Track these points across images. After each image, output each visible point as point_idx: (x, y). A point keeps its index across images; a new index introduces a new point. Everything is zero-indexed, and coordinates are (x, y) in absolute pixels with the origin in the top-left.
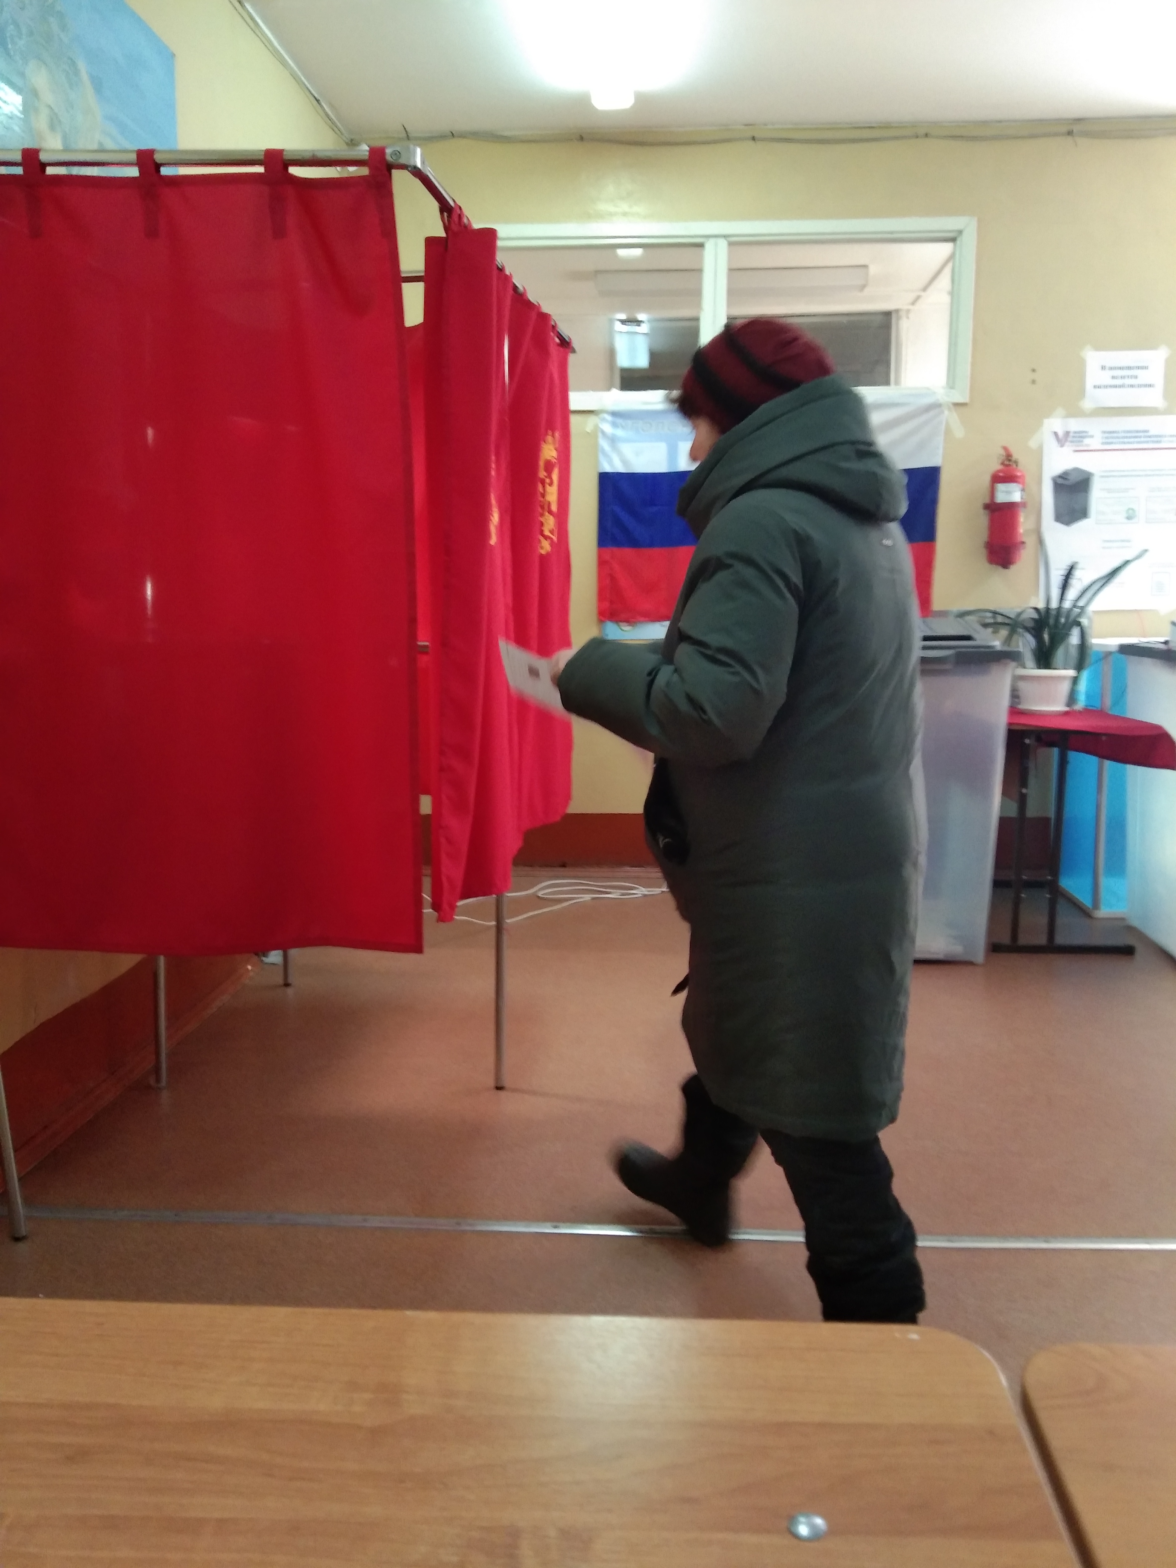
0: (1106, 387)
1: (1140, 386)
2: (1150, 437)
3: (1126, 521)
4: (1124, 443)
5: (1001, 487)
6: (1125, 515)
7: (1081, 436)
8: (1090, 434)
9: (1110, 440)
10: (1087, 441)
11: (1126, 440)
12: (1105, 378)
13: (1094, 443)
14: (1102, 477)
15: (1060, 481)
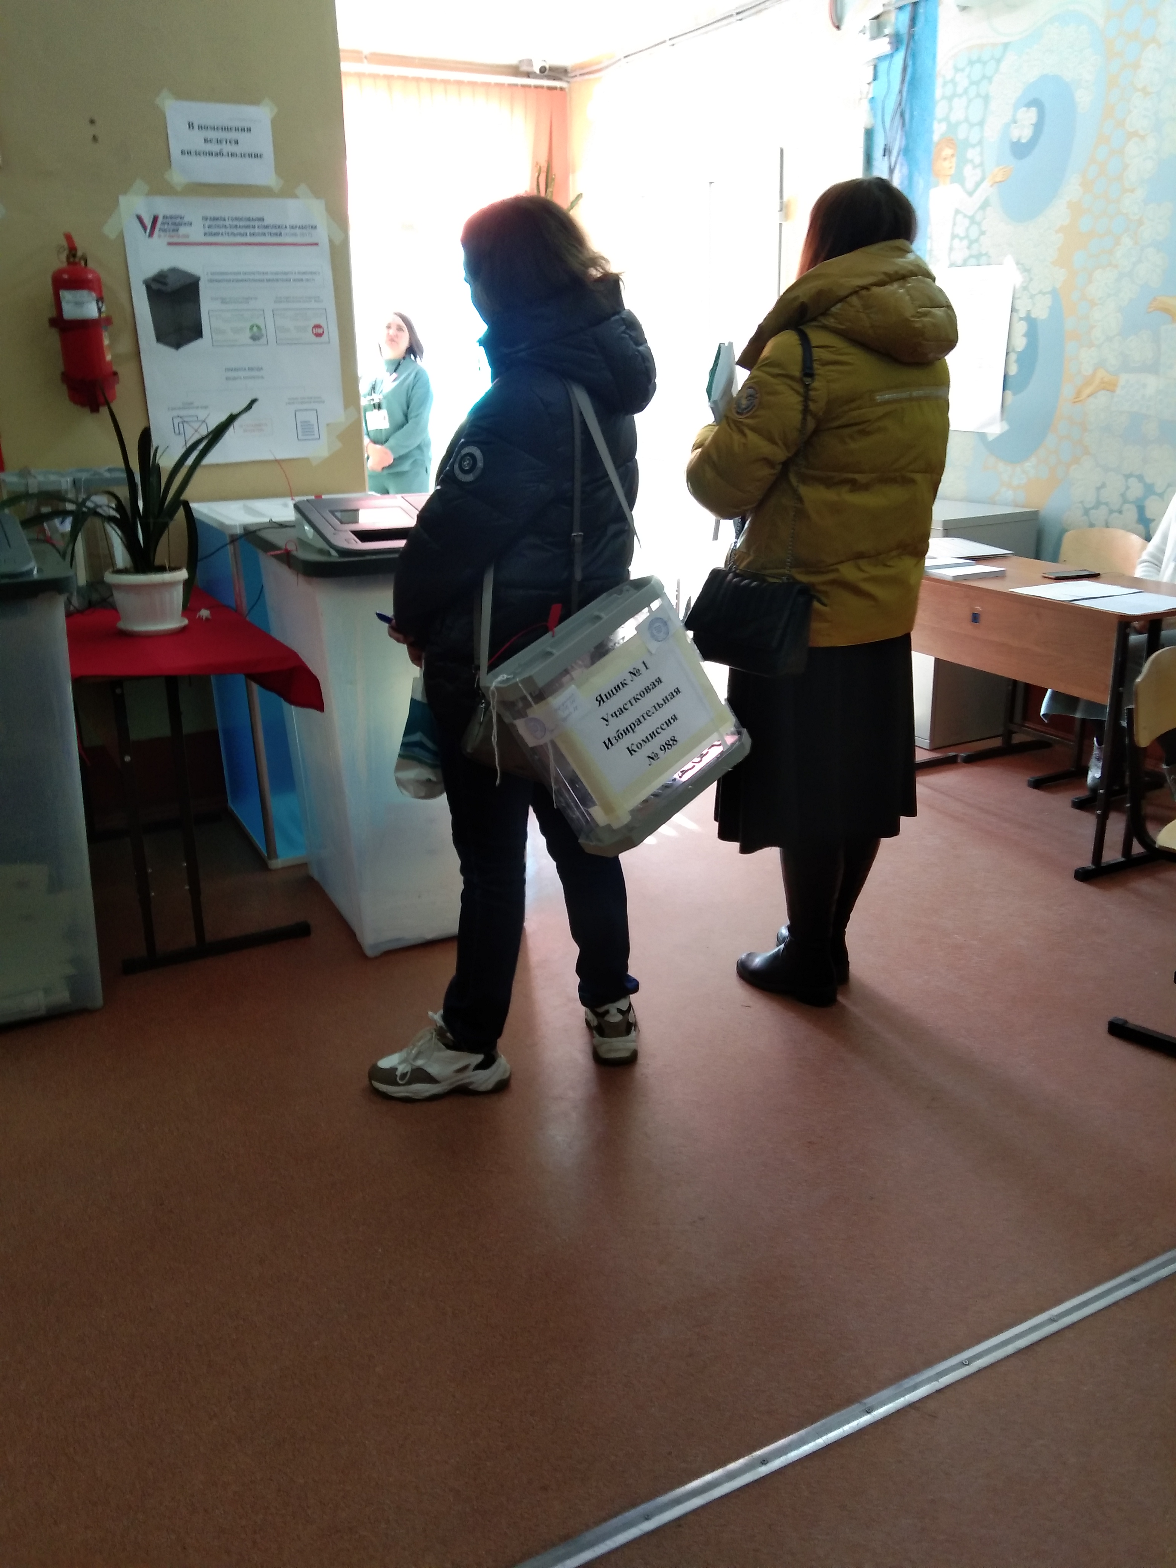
0: (198, 153)
1: (243, 156)
2: (267, 227)
3: (251, 342)
4: (233, 234)
5: (67, 296)
6: (248, 334)
7: (175, 223)
8: (186, 220)
9: (214, 230)
10: (183, 230)
11: (236, 231)
12: (195, 141)
13: (196, 233)
14: (211, 281)
15: (155, 286)
